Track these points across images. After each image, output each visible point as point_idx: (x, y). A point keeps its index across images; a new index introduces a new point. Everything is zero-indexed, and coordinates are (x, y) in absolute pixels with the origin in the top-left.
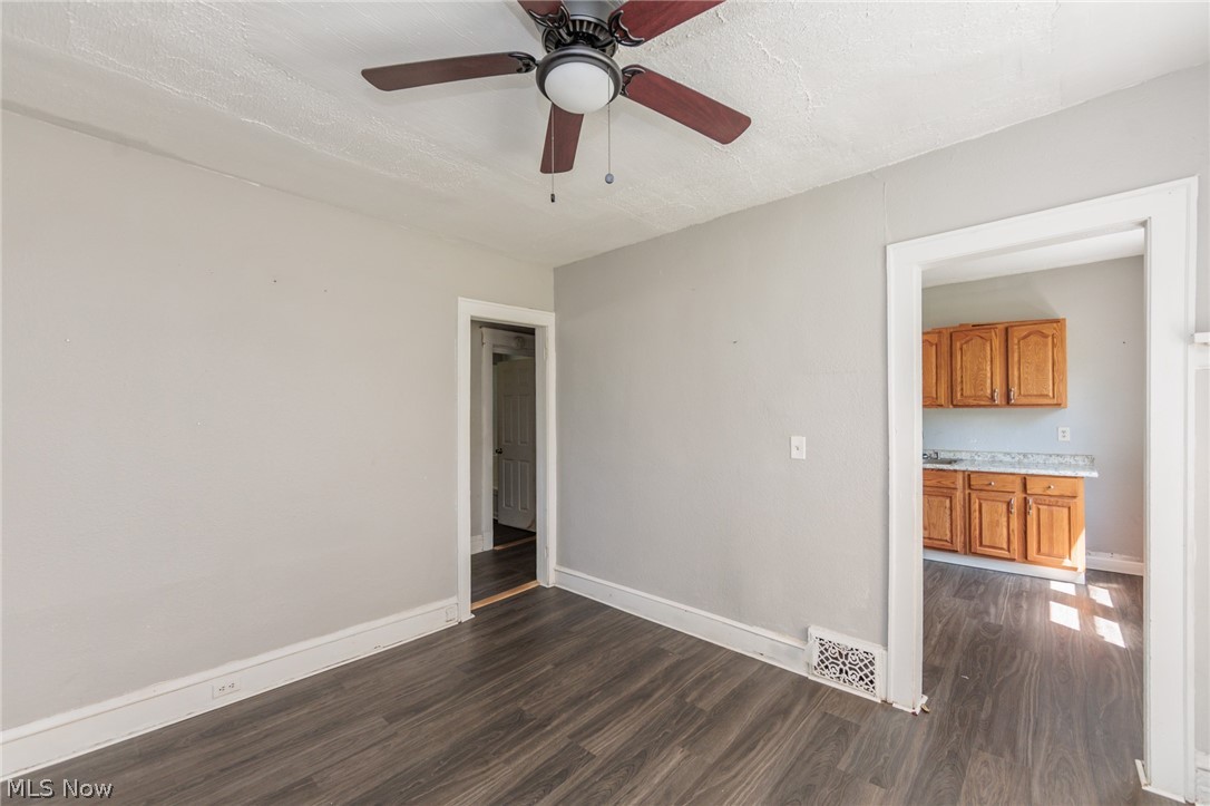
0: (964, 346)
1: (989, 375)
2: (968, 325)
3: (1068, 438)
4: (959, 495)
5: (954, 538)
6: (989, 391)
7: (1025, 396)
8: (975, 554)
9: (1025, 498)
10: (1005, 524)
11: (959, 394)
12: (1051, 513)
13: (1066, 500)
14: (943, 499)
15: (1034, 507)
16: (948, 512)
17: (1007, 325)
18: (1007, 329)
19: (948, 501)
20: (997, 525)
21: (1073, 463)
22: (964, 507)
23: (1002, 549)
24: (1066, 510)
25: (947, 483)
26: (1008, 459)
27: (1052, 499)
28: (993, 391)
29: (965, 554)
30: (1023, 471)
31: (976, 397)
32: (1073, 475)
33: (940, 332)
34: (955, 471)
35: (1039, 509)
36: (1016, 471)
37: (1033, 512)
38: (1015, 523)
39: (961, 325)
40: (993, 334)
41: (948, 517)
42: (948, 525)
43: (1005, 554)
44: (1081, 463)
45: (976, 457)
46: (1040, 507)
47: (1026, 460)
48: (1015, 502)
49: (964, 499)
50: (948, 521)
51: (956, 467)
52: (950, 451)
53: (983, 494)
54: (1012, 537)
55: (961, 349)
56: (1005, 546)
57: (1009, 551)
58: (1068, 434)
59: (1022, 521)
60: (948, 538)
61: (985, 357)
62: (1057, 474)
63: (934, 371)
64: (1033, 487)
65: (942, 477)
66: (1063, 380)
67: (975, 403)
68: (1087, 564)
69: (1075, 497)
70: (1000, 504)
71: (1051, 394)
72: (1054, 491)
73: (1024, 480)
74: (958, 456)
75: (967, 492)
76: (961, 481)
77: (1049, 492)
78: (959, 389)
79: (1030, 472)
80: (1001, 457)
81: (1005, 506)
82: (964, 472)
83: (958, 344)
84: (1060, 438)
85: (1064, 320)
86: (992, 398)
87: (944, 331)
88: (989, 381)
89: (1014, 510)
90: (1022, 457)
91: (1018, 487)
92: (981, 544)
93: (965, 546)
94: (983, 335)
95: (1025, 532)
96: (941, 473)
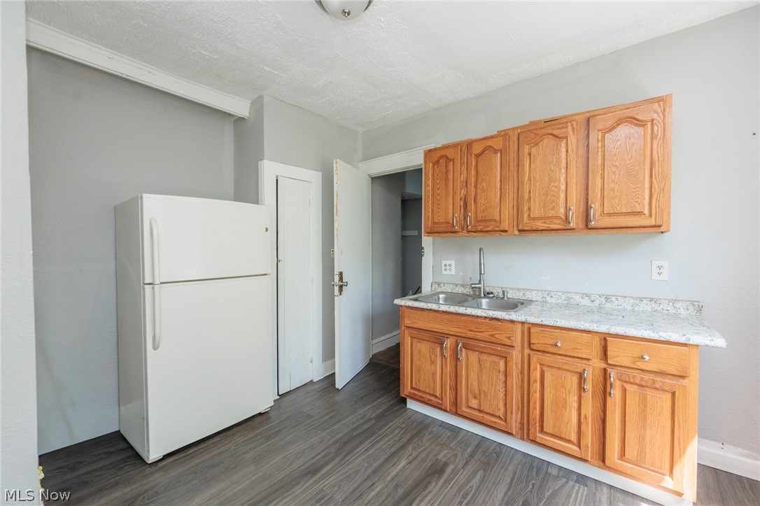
0: (534, 150)
1: (563, 187)
2: (540, 121)
3: (665, 276)
4: (516, 355)
5: (509, 415)
6: (562, 210)
7: (610, 215)
8: (534, 442)
9: (605, 370)
10: (575, 405)
11: (526, 216)
12: (644, 400)
13: (668, 381)
14: (496, 359)
15: (618, 384)
16: (502, 377)
17: (588, 115)
18: (588, 120)
19: (502, 363)
20: (565, 406)
21: (672, 311)
22: (522, 373)
23: (569, 441)
24: (668, 397)
25: (501, 337)
26: (586, 302)
27: (646, 377)
28: (567, 209)
29: (522, 439)
30: (603, 328)
31: (545, 218)
32: (682, 340)
33: (505, 135)
34: (512, 322)
35: (624, 391)
36: (593, 327)
37: (616, 393)
38: (589, 408)
39: (532, 124)
40: (570, 128)
41: (501, 387)
42: (501, 396)
43: (573, 449)
44: (683, 312)
45: (548, 298)
46: (627, 386)
47: (608, 305)
48: (588, 375)
49: (523, 363)
50: (502, 390)
51: (513, 316)
52: (519, 290)
53: (547, 359)
54: (583, 427)
55: (530, 154)
56: (574, 437)
57: (579, 446)
58: (665, 271)
59: (599, 404)
60: (501, 413)
61: (559, 162)
62: (655, 336)
63: (498, 186)
64: (619, 354)
65: (496, 328)
66: (666, 189)
67: (545, 226)
68: (699, 457)
69: (683, 377)
70: (568, 375)
71: (646, 211)
72: (650, 363)
73: (605, 341)
74: (529, 296)
75: (527, 351)
76: (519, 337)
77: (641, 365)
78: (526, 208)
79: (614, 330)
80: (577, 299)
81: (575, 379)
82: (523, 323)
83: (527, 148)
84: (655, 276)
85: (670, 96)
86: (567, 220)
87: (511, 133)
88: (563, 196)
89: (588, 386)
90: (603, 300)
91: (594, 351)
92: (542, 431)
93: (522, 429)
94: (556, 132)
95: (604, 421)
96: (494, 322)
